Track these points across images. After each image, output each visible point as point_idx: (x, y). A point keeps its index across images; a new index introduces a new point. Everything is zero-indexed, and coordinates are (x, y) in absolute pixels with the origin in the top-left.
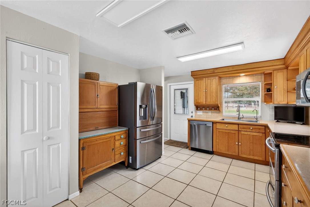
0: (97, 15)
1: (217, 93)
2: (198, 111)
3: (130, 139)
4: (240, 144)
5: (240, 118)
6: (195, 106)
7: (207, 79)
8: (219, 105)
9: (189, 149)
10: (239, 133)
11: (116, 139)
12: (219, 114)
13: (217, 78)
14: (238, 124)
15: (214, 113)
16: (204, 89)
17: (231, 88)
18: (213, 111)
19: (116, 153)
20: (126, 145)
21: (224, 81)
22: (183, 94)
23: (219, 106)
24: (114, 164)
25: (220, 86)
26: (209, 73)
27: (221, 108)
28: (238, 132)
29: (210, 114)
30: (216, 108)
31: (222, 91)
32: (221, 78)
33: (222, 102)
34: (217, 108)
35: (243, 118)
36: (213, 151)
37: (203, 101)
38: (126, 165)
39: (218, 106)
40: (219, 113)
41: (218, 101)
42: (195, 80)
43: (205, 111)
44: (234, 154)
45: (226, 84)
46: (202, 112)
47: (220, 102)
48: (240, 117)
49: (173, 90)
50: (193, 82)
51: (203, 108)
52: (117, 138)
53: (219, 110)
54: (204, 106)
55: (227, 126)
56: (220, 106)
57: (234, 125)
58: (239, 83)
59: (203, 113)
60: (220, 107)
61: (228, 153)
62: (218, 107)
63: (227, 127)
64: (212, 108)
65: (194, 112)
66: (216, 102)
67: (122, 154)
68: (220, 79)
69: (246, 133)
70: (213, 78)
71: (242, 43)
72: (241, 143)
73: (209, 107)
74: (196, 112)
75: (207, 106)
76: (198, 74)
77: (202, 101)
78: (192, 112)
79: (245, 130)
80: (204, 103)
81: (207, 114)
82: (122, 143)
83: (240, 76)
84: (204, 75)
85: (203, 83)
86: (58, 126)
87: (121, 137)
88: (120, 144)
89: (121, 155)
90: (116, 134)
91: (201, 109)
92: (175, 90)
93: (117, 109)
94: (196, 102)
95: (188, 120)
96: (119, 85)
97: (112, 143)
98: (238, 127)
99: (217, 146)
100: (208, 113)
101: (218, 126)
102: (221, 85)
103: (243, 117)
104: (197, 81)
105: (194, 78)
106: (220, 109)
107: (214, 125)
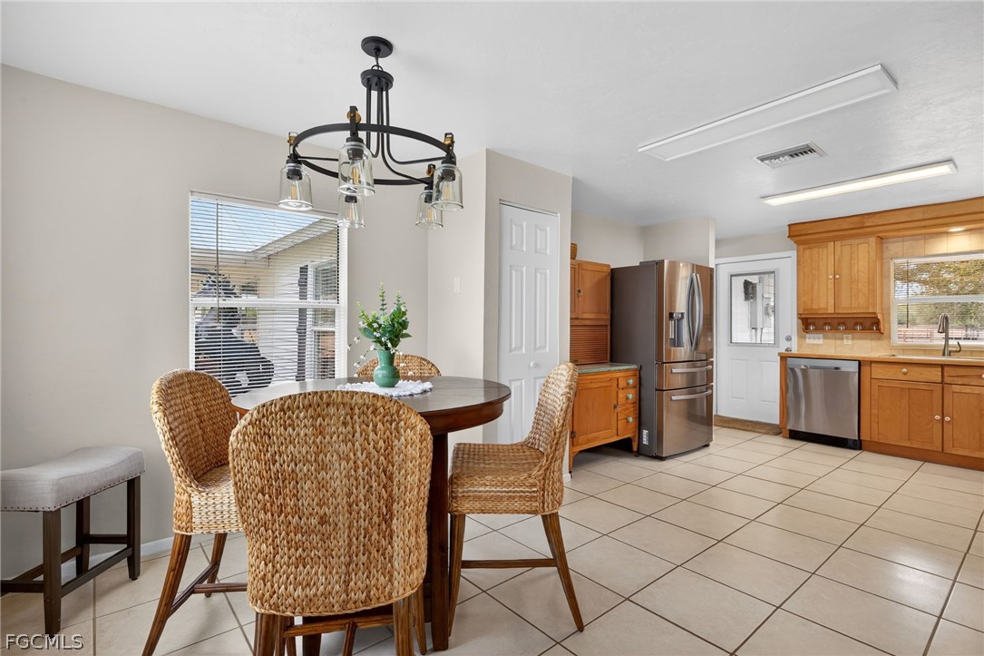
0: (640, 150)
1: (871, 282)
2: (808, 335)
3: (642, 388)
4: (947, 419)
5: (950, 352)
6: (802, 319)
7: (839, 245)
8: (879, 317)
9: (784, 437)
10: (945, 389)
11: (620, 386)
12: (879, 342)
13: (872, 240)
14: (942, 366)
15: (860, 339)
16: (831, 270)
17: (921, 269)
18: (858, 335)
19: (621, 417)
20: (634, 403)
21: (893, 247)
22: (750, 289)
23: (878, 320)
24: (615, 439)
25: (882, 264)
26: (846, 227)
27: (886, 325)
28: (943, 388)
29: (850, 342)
30: (871, 325)
31: (889, 276)
32: (884, 241)
33: (889, 308)
34: (873, 324)
35: (960, 351)
36: (860, 441)
37: (825, 303)
38: (635, 449)
39: (876, 318)
40: (879, 339)
41: (875, 305)
42: (802, 247)
43: (830, 334)
44: (928, 447)
45: (904, 256)
46: (821, 335)
47: (882, 309)
48: (950, 349)
49: (728, 278)
50: (794, 254)
51: (825, 324)
52: (622, 383)
53: (878, 329)
54: (829, 321)
55: (905, 370)
56: (883, 319)
57: (928, 369)
58: (945, 251)
59: (827, 341)
60: (881, 320)
61: (908, 445)
62: (876, 322)
63: (905, 374)
64: (856, 324)
65: (795, 338)
66: (871, 308)
67: (631, 419)
68: (882, 243)
69: (967, 389)
70: (857, 241)
71: (949, 161)
72: (952, 418)
73: (844, 324)
74: (801, 337)
75: (840, 321)
76: (810, 232)
77: (822, 306)
78: (789, 339)
79: (966, 381)
80: (831, 310)
81: (839, 342)
82: (630, 396)
83: (947, 233)
84: (830, 234)
85: (827, 256)
86: (545, 347)
87: (628, 384)
88: (627, 398)
89: (628, 422)
90: (619, 375)
91: (819, 329)
92: (731, 276)
93: (608, 323)
94: (804, 310)
95: (782, 358)
96: (612, 267)
97: (614, 394)
98: (940, 374)
99: (875, 426)
100: (842, 339)
101: (878, 372)
102: (885, 261)
103: (958, 349)
104: (808, 252)
105: (798, 243)
106: (881, 327)
107: (865, 369)
